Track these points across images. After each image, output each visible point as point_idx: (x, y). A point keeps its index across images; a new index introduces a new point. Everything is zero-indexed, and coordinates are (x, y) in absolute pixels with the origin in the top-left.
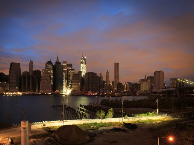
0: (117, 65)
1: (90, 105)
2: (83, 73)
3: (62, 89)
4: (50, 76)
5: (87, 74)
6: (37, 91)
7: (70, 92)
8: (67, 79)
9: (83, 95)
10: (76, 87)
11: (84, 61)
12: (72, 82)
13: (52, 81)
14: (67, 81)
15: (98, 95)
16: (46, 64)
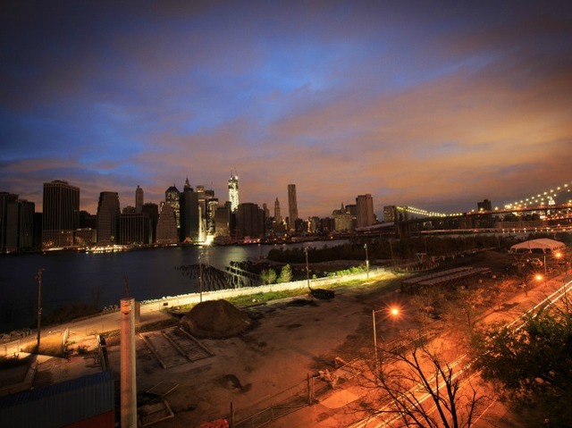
0: (292, 188)
1: (248, 261)
2: (235, 205)
3: (197, 236)
4: (175, 213)
5: (242, 206)
6: (151, 241)
7: (212, 240)
8: (206, 216)
9: (236, 245)
10: (222, 230)
11: (235, 184)
12: (214, 222)
13: (178, 222)
14: (205, 220)
15: (262, 243)
16: (167, 192)
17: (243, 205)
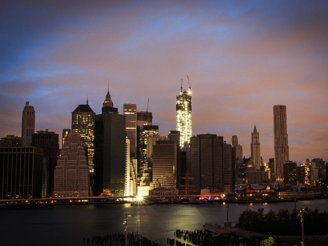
0: (280, 112)
1: (206, 230)
2: (185, 138)
3: (122, 186)
4: (86, 148)
5: (197, 139)
6: (44, 193)
7: (147, 194)
8: (137, 154)
9: (186, 203)
10: (163, 178)
11: (186, 103)
12: (150, 165)
13: (91, 163)
14: (135, 161)
15: (229, 200)
16: (74, 114)
17: (199, 136)
